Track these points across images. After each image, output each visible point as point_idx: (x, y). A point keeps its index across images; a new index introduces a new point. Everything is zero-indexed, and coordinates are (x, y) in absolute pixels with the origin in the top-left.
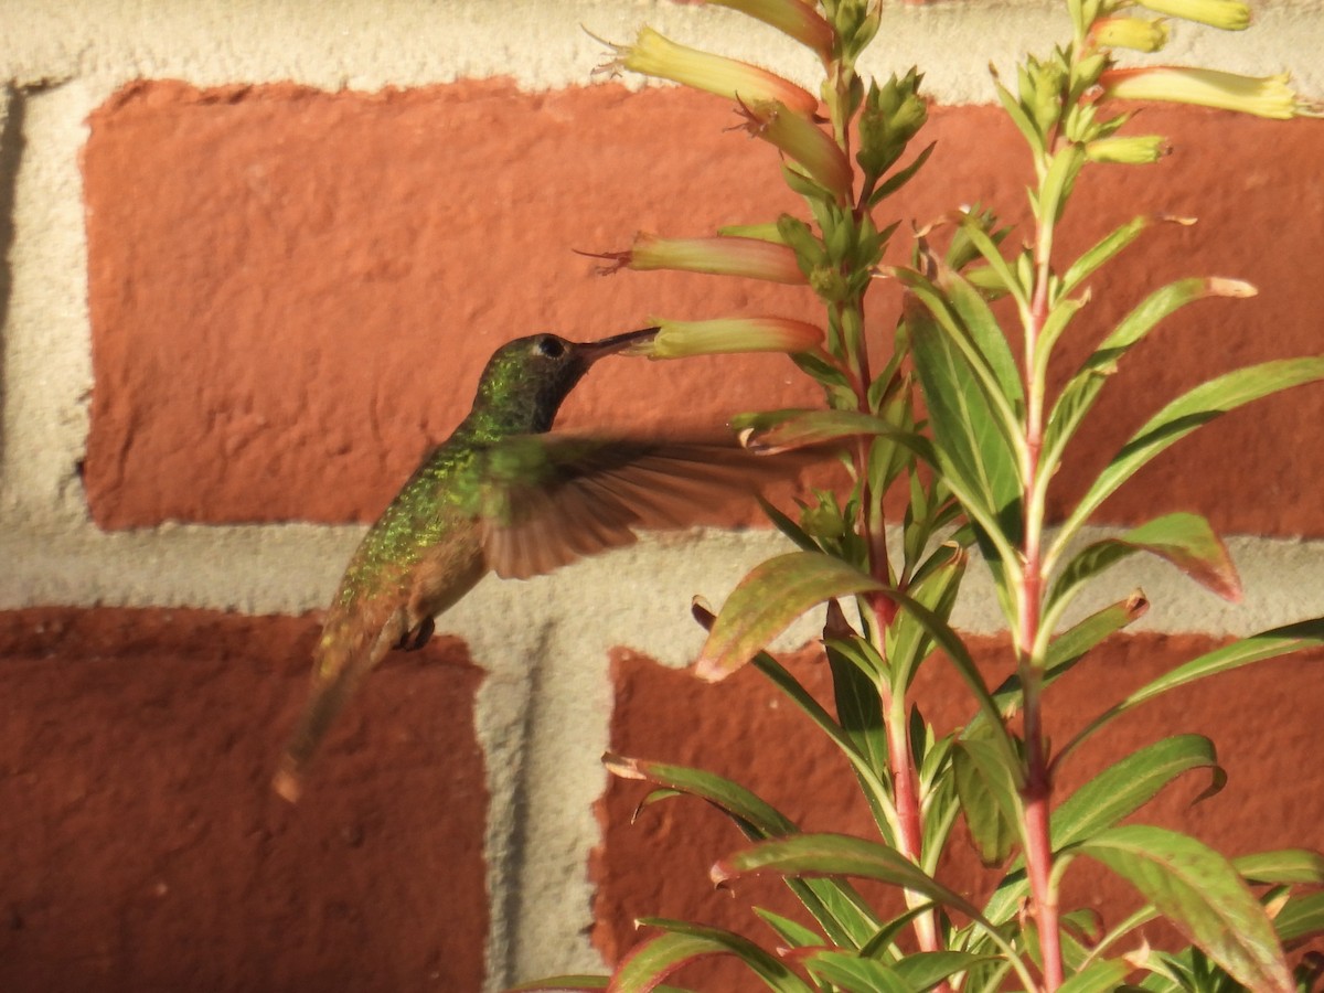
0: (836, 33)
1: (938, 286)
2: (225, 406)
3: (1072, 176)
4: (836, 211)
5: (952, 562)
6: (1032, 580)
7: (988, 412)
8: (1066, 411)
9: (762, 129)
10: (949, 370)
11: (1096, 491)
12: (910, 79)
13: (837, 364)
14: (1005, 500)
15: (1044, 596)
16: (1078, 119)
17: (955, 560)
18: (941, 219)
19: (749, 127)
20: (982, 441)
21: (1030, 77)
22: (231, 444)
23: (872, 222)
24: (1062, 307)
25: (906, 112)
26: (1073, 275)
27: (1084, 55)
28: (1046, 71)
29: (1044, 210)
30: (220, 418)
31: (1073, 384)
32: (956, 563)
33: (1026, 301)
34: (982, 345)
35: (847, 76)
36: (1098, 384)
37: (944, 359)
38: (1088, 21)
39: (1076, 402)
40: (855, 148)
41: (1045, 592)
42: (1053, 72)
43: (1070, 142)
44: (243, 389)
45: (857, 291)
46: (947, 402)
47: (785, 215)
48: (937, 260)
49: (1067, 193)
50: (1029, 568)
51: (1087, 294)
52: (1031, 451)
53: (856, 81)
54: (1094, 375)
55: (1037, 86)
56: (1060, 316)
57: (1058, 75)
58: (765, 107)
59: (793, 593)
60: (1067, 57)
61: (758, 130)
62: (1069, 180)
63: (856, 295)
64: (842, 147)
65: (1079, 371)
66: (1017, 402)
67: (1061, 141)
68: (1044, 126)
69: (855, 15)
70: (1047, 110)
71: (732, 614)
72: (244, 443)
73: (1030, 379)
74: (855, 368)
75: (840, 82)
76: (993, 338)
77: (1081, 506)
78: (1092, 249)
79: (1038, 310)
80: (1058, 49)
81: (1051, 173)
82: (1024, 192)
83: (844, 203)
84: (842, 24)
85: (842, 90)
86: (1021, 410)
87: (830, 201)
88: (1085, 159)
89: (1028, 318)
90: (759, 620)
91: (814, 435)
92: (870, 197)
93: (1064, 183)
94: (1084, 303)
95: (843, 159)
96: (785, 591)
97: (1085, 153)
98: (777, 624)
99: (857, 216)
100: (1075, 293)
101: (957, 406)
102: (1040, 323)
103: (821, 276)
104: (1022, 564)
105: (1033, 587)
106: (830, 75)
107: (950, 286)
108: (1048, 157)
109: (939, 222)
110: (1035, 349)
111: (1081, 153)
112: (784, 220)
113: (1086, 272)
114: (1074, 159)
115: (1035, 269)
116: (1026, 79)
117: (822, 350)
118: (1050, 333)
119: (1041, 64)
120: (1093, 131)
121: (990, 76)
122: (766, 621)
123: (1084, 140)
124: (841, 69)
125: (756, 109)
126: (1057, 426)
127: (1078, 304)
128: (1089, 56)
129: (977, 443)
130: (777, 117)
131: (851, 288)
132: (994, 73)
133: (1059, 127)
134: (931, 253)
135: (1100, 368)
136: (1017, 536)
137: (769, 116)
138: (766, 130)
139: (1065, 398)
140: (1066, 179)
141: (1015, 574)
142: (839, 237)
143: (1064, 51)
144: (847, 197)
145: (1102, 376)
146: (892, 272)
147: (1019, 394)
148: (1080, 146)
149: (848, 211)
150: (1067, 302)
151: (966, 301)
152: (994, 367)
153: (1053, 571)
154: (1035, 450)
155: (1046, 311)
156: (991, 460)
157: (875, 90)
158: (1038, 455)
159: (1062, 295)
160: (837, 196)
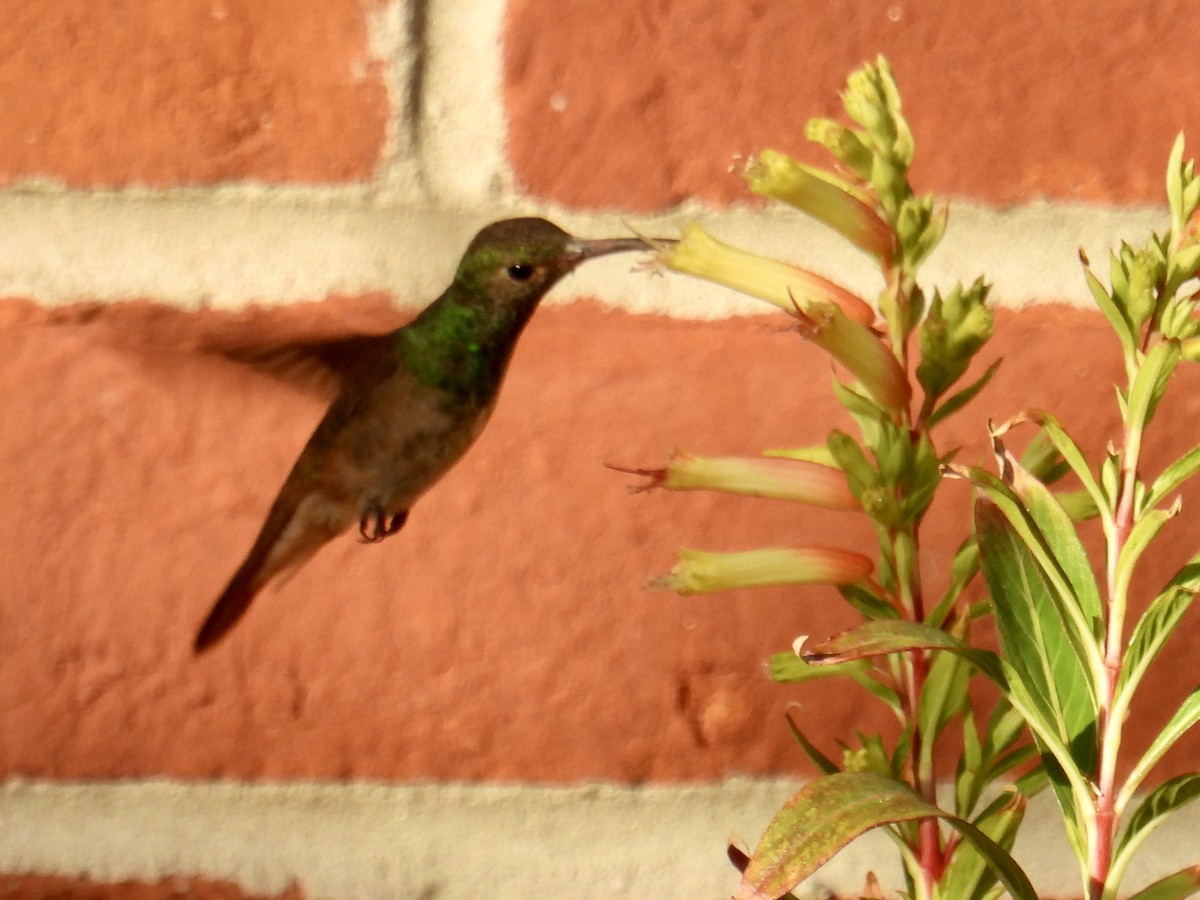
0: (897, 236)
1: (1013, 490)
2: (76, 654)
3: (1165, 376)
4: (891, 429)
5: (1010, 808)
6: (1104, 814)
7: (1064, 629)
8: (1149, 630)
9: (815, 330)
10: (1021, 585)
11: (1179, 720)
12: (978, 288)
13: (889, 597)
14: (1079, 728)
15: (1116, 834)
16: (1174, 313)
17: (1013, 805)
18: (1021, 417)
19: (801, 330)
20: (1055, 662)
21: (1123, 265)
22: (83, 695)
23: (930, 442)
24: (1149, 517)
25: (973, 323)
26: (1162, 485)
27: (1182, 245)
28: (1141, 260)
29: (1133, 412)
30: (70, 667)
31: (1159, 602)
32: (1014, 808)
33: (1110, 512)
34: (1059, 558)
35: (907, 287)
36: (1186, 602)
37: (1017, 573)
38: (1188, 208)
39: (1160, 622)
40: (914, 362)
41: (1118, 828)
42: (1149, 262)
43: (1165, 338)
44: (95, 634)
45: (912, 517)
46: (1018, 619)
47: (836, 431)
48: (1014, 464)
49: (1158, 394)
50: (1102, 801)
51: (1177, 504)
52: (1109, 674)
53: (917, 293)
54: (1180, 592)
55: (1131, 276)
56: (1147, 526)
57: (1154, 265)
58: (820, 311)
59: (846, 816)
60: (1164, 248)
61: (811, 332)
62: (1162, 380)
63: (910, 523)
64: (901, 361)
65: (1166, 589)
66: (1096, 620)
67: (1154, 336)
68: (1136, 320)
69: (918, 218)
70: (1140, 302)
71: (779, 836)
72: (96, 695)
73: (1111, 595)
74: (907, 601)
75: (900, 291)
76: (1072, 550)
77: (1162, 734)
78: (1184, 457)
79: (1122, 521)
80: (1155, 237)
81: (1143, 372)
82: (1113, 393)
83: (900, 422)
84: (904, 227)
85: (902, 300)
86: (1100, 628)
87: (884, 419)
88: (1180, 358)
89: (1111, 529)
90: (808, 844)
91: (875, 646)
92: (929, 417)
93: (1157, 382)
94: (1173, 513)
95: (901, 374)
96: (837, 812)
97: (1180, 353)
98: (827, 849)
99: (914, 437)
100: (1165, 502)
101: (1030, 624)
102: (1125, 535)
103: (874, 497)
104: (1095, 797)
105: (1106, 823)
106: (889, 282)
107: (1027, 493)
108: (1139, 354)
109: (1017, 421)
110: (1117, 564)
111: (1176, 350)
112: (835, 437)
113: (1176, 481)
114: (1168, 357)
115: (1121, 477)
116: (1120, 269)
117: (872, 583)
118: (1135, 545)
119: (1135, 253)
120: (1189, 328)
121: (1079, 263)
122: (815, 845)
123: (1180, 337)
124: (902, 278)
125: (809, 310)
126: (1139, 647)
127: (1167, 515)
128: (1188, 246)
129: (1050, 665)
130: (832, 319)
131: (906, 514)
132: (1084, 260)
133: (1154, 322)
134: (1008, 455)
135: (1187, 585)
136: (1090, 766)
137: (824, 317)
138: (821, 332)
139: (1150, 614)
140: (1158, 379)
141: (1086, 807)
142: (894, 457)
143: (1161, 240)
144: (904, 416)
145: (1190, 594)
146: (966, 472)
147: (1099, 612)
148: (1175, 343)
149: (905, 430)
150: (1155, 511)
151: (1044, 509)
152: (1072, 582)
153: (1127, 806)
154: (1114, 673)
155: (1131, 521)
156: (1064, 686)
157: (938, 302)
158: (1116, 678)
159: (1148, 506)
160: (893, 415)
